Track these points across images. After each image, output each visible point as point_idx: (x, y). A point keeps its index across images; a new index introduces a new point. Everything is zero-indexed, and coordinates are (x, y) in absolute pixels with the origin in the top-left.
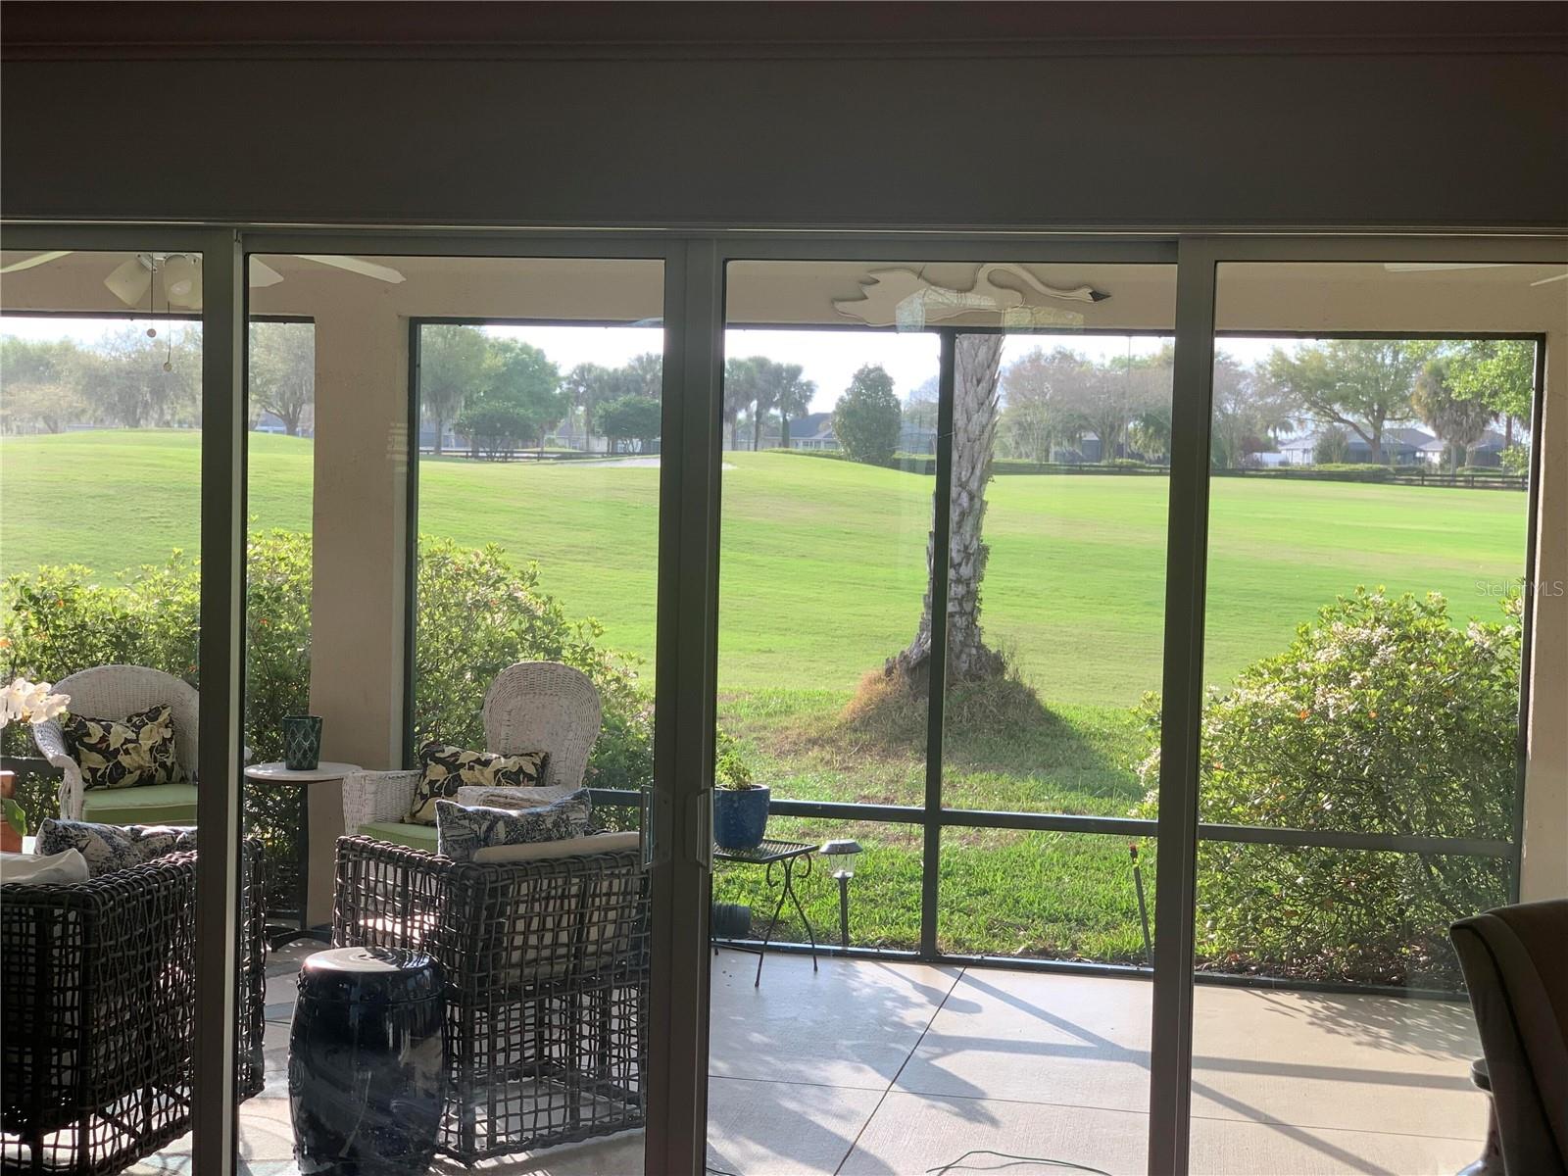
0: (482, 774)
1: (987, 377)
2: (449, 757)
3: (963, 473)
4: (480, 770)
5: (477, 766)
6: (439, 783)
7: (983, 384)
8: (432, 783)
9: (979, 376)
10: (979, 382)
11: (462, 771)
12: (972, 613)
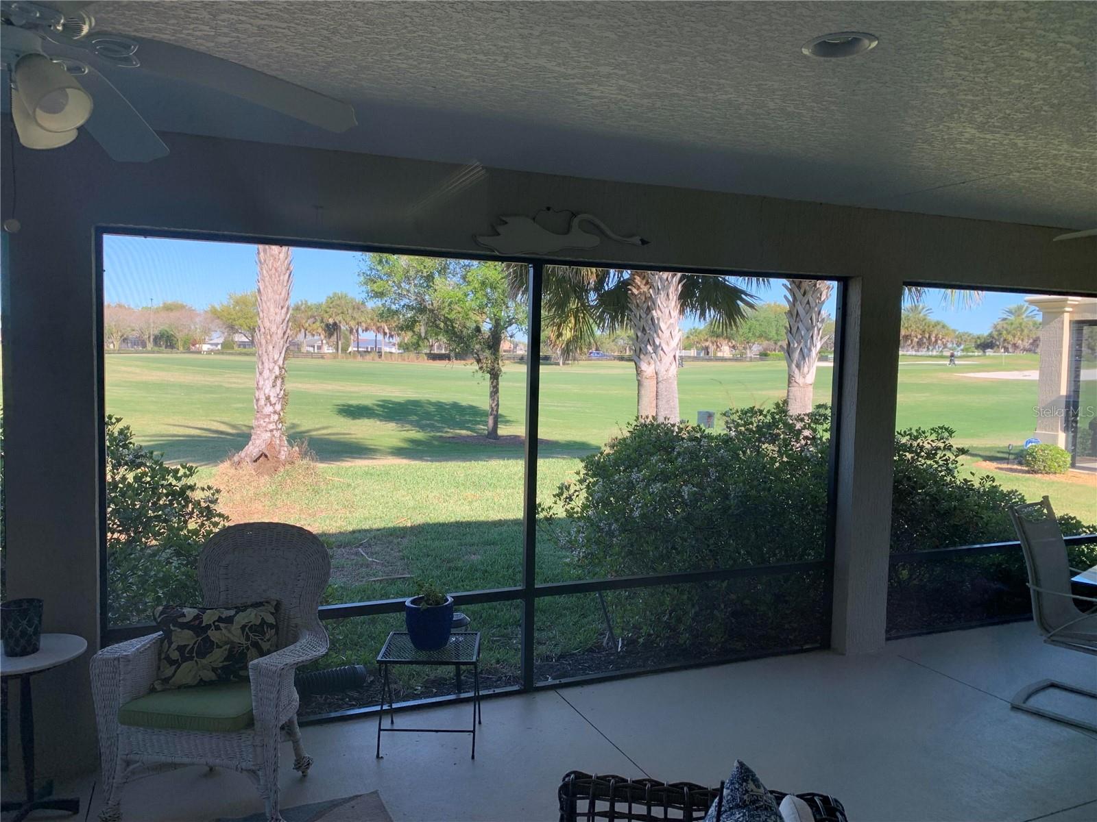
0: (229, 631)
2: (191, 621)
4: (226, 628)
5: (222, 625)
6: (190, 647)
8: (181, 649)
11: (209, 632)
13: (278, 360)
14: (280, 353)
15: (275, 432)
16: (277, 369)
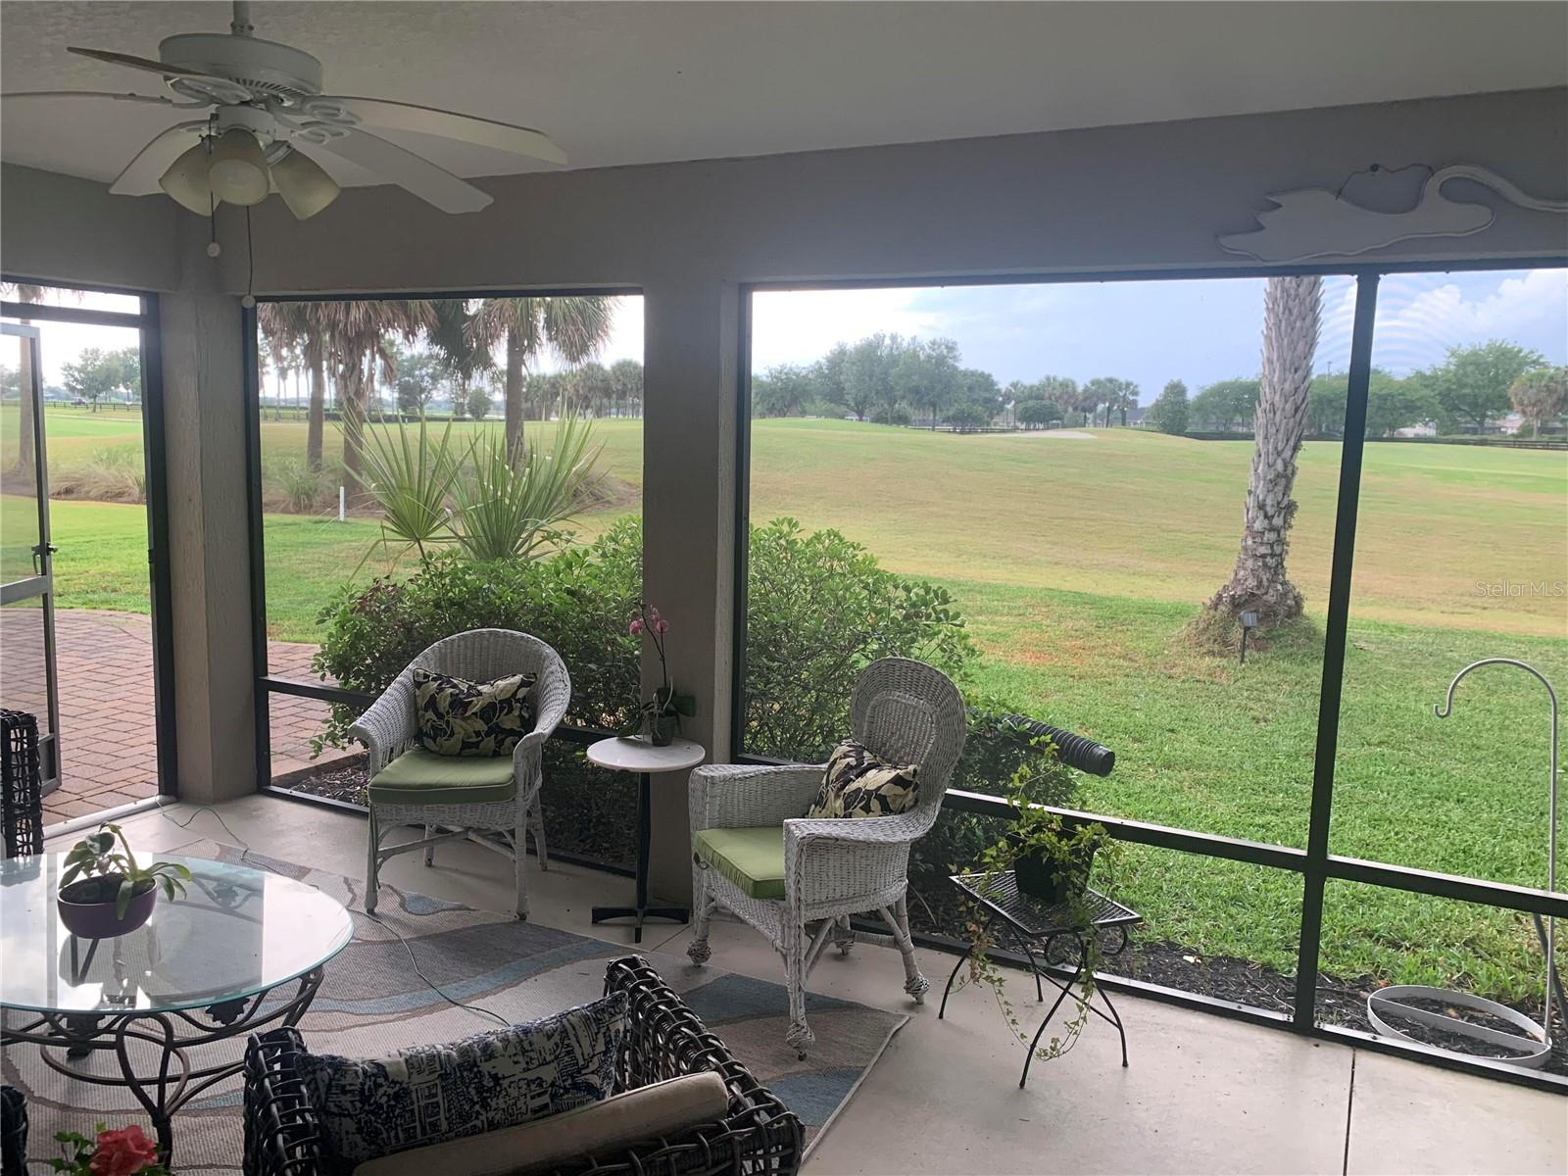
1: (1304, 366)
3: (1279, 444)
7: (1300, 373)
9: (1296, 365)
10: (1296, 371)
12: (1281, 555)
13: (1283, 450)
14: (1288, 441)
15: (1268, 559)
16: (1280, 463)
